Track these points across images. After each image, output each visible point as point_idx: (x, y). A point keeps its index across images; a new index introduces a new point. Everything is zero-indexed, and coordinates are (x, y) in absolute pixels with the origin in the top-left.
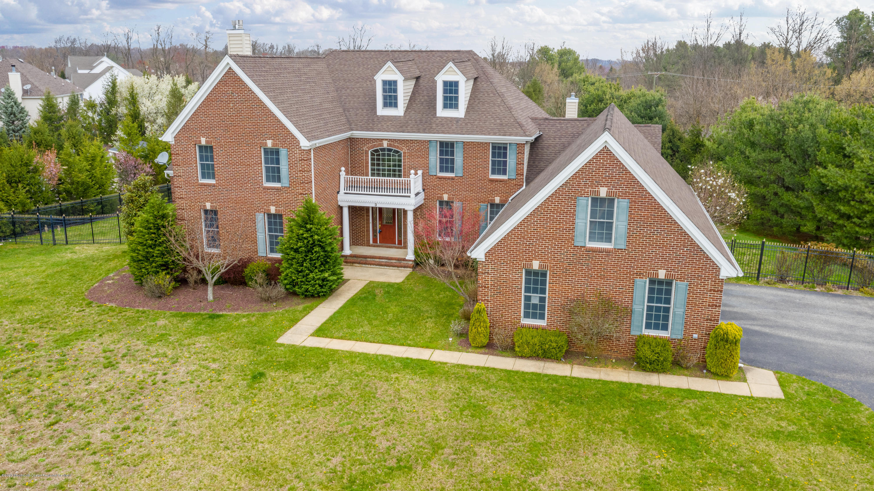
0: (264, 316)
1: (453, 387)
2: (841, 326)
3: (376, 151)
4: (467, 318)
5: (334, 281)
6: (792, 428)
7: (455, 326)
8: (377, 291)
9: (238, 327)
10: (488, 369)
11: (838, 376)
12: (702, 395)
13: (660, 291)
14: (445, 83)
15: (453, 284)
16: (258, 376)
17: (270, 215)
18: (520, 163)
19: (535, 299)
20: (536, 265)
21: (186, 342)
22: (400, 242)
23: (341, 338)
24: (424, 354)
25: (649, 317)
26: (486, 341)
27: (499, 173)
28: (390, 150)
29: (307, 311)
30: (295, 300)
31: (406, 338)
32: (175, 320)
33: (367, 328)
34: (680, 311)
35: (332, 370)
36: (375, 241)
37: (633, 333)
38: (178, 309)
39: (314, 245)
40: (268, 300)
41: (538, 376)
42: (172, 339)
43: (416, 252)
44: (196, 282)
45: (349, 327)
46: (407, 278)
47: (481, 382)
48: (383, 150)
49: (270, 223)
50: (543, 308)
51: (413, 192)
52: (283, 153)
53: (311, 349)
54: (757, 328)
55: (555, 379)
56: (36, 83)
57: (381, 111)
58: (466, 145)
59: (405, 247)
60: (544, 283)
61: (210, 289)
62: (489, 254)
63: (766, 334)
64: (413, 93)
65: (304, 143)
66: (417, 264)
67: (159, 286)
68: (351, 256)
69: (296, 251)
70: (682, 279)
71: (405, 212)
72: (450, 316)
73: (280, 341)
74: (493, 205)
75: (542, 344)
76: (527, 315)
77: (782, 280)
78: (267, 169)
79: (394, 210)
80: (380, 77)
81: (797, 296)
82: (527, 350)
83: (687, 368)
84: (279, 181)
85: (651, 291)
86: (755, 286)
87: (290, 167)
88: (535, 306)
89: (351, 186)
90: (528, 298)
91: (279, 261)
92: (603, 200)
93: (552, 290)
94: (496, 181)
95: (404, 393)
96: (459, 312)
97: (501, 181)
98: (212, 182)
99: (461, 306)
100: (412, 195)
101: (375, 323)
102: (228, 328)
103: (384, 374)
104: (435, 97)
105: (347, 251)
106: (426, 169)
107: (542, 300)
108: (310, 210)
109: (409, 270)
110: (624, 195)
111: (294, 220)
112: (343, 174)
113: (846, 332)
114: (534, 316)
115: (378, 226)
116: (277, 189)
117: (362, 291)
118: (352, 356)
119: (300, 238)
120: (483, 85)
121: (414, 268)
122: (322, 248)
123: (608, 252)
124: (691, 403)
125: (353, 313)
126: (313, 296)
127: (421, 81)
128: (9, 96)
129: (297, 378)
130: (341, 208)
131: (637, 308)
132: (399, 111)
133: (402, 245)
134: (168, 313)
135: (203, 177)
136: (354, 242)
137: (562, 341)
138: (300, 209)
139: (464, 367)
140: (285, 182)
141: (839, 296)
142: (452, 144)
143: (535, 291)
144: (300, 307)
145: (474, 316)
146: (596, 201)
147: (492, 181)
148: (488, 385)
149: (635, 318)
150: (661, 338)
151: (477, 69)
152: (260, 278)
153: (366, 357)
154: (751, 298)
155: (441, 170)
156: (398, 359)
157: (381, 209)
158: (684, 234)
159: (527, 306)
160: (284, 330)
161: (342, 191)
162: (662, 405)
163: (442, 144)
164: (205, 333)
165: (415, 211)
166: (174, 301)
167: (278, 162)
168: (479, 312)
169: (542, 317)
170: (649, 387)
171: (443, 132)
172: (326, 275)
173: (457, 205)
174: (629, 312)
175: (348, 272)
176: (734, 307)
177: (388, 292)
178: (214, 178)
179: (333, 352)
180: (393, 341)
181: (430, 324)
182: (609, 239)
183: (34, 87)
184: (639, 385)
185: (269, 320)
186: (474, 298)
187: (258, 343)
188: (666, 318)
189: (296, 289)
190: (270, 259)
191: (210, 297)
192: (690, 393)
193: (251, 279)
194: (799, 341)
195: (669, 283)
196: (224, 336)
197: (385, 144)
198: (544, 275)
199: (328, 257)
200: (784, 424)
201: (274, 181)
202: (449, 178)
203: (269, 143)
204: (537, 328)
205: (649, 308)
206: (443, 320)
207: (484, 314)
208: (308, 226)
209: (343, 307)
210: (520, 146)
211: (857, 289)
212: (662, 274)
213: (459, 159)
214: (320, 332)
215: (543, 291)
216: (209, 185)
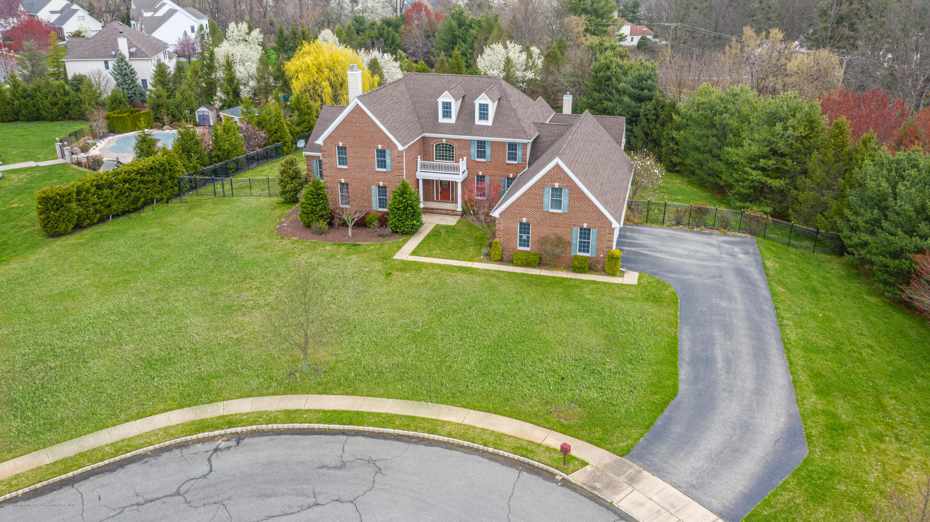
0: (382, 245)
1: (483, 278)
2: (692, 251)
3: (438, 145)
4: (490, 245)
5: (418, 226)
6: (633, 296)
7: (484, 250)
8: (441, 231)
9: (371, 250)
10: (500, 271)
11: (669, 275)
12: (599, 283)
13: (585, 234)
14: (480, 105)
15: (484, 227)
16: (389, 274)
17: (379, 187)
18: (524, 154)
19: (525, 237)
20: (524, 220)
21: (346, 258)
22: (453, 199)
23: (426, 256)
24: (468, 264)
25: (580, 246)
26: (499, 258)
27: (512, 160)
28: (447, 144)
29: (405, 242)
30: (397, 236)
31: (459, 256)
32: (335, 247)
33: (438, 251)
34: (594, 243)
35: (424, 272)
36: (437, 198)
37: (572, 254)
38: (334, 241)
39: (408, 206)
40: (382, 236)
41: (523, 275)
42: (338, 257)
43: (462, 207)
44: (339, 225)
45: (429, 251)
46: (458, 222)
47: (496, 277)
48: (443, 144)
49: (379, 191)
50: (528, 241)
51: (461, 171)
52: (388, 152)
53: (412, 262)
54: (644, 252)
55: (532, 276)
56: (138, 45)
57: (441, 120)
58: (492, 142)
59: (456, 202)
60: (529, 229)
61: (350, 230)
62: (501, 214)
63: (648, 255)
64: (461, 107)
65: (400, 148)
66: (464, 213)
67: (320, 228)
68: (424, 208)
69: (398, 209)
70: (594, 228)
71: (456, 183)
72: (482, 245)
73: (395, 257)
74: (508, 178)
75: (527, 259)
76: (520, 245)
77: (678, 223)
78: (378, 160)
79: (449, 182)
80: (441, 100)
81: (679, 234)
82: (519, 262)
83: (596, 271)
84: (385, 167)
85: (581, 233)
86: (660, 227)
87: (392, 160)
88: (524, 240)
89: (424, 166)
90: (521, 237)
91: (387, 214)
92: (557, 189)
93: (533, 233)
94: (511, 164)
95: (459, 281)
96: (487, 242)
97: (513, 164)
98: (346, 167)
99: (488, 239)
100: (461, 173)
101: (443, 248)
102: (365, 251)
103: (449, 273)
104: (474, 110)
105: (422, 206)
106: (469, 156)
107: (528, 237)
108: (405, 186)
109: (459, 217)
110: (567, 187)
111: (396, 192)
112: (419, 160)
113: (692, 254)
114: (524, 246)
115: (440, 189)
116: (384, 172)
117: (433, 230)
118: (433, 265)
119: (400, 202)
120: (504, 103)
121: (462, 215)
122: (412, 207)
123: (559, 214)
124: (592, 286)
125: (430, 243)
126: (406, 234)
127: (465, 98)
128: (122, 60)
129: (408, 275)
130: (418, 180)
131: (574, 242)
132: (453, 120)
133: (455, 201)
134: (329, 243)
135: (340, 164)
136: (426, 199)
137: (537, 258)
138: (399, 185)
139: (488, 270)
140: (388, 169)
141: (706, 234)
142: (484, 142)
143: (524, 233)
144: (401, 240)
145: (494, 245)
146: (553, 189)
147: (508, 164)
148: (499, 278)
149: (573, 247)
150: (585, 257)
151: (500, 91)
152: (376, 223)
153: (439, 266)
154: (652, 235)
155: (478, 157)
156: (455, 267)
157: (441, 181)
158: (595, 206)
159: (520, 240)
160: (395, 252)
161: (419, 170)
162: (578, 287)
163: (478, 141)
164: (354, 254)
165: (462, 183)
166: (330, 236)
167: (384, 157)
168: (496, 243)
169: (528, 246)
170: (575, 280)
171: (479, 136)
172: (415, 222)
173: (487, 179)
174: (570, 244)
175: (425, 218)
176: (638, 240)
177: (448, 231)
178: (346, 165)
179: (423, 264)
180: (452, 258)
181: (471, 249)
182: (560, 208)
183: (138, 49)
184: (571, 279)
185: (386, 247)
186: (494, 236)
187: (384, 259)
188: (588, 247)
189: (398, 230)
190: (380, 212)
191: (350, 234)
192: (594, 282)
193: (371, 223)
194: (662, 259)
195: (589, 230)
196: (365, 255)
197: (444, 141)
198: (529, 225)
199: (415, 212)
200: (630, 294)
201: (382, 167)
202: (482, 162)
203: (380, 147)
204: (524, 251)
205: (580, 242)
206: (478, 247)
207: (499, 245)
208: (405, 196)
209: (424, 240)
210: (525, 145)
211: (718, 229)
212: (585, 225)
213: (488, 151)
214: (414, 253)
215: (528, 233)
216: (344, 169)
